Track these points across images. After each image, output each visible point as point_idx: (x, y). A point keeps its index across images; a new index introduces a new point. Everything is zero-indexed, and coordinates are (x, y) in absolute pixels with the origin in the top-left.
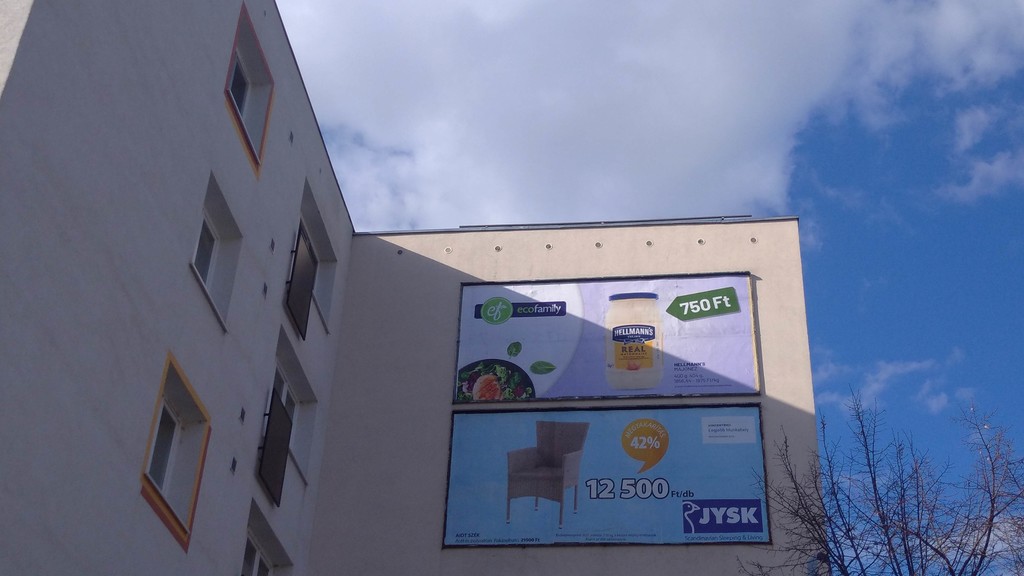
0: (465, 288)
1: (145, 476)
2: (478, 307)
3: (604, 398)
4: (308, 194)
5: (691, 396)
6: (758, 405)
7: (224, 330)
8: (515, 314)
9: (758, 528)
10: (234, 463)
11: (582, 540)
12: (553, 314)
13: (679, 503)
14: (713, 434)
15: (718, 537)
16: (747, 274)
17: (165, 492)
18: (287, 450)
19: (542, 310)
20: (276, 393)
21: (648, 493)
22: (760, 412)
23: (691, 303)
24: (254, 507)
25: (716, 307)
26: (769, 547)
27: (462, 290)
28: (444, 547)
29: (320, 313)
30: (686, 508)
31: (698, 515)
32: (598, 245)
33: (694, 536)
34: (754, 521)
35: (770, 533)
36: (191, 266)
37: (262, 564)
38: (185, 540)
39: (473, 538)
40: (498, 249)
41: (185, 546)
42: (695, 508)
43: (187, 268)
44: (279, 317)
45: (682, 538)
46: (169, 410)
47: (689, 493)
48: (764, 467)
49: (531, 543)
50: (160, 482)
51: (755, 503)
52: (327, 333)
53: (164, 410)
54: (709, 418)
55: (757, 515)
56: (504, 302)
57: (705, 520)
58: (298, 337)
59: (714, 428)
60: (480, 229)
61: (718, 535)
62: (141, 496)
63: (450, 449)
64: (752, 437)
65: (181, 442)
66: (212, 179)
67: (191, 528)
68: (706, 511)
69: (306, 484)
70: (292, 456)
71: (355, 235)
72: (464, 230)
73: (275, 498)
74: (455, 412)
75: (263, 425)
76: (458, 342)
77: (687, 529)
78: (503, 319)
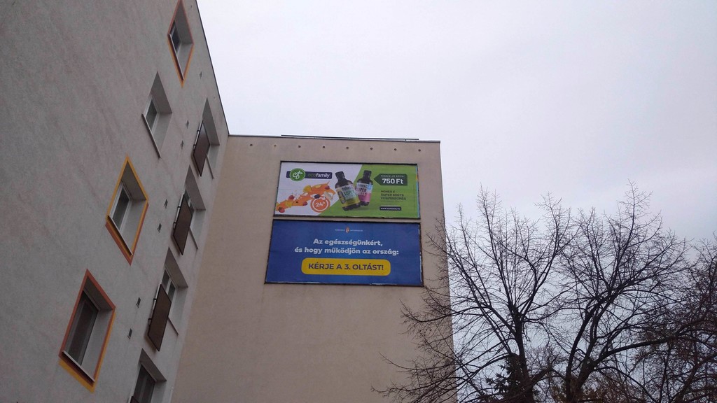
0: (283, 163)
1: (110, 219)
2: (288, 173)
3: (347, 217)
4: (207, 107)
5: (388, 218)
6: (419, 224)
7: (159, 156)
8: (307, 177)
10: (160, 226)
17: (121, 231)
19: (320, 176)
22: (420, 227)
24: (170, 252)
26: (422, 288)
27: (281, 164)
28: (266, 283)
29: (209, 167)
32: (347, 148)
35: (423, 281)
36: (144, 118)
37: (172, 285)
38: (130, 258)
40: (300, 147)
41: (130, 262)
43: (141, 117)
44: (188, 162)
46: (125, 191)
50: (119, 224)
52: (213, 177)
53: (123, 191)
56: (302, 171)
58: (198, 174)
60: (291, 137)
62: (106, 228)
63: (271, 237)
65: (132, 210)
67: (134, 253)
69: (197, 248)
70: (191, 232)
71: (229, 136)
72: (283, 137)
73: (181, 250)
74: (274, 220)
75: (177, 212)
76: (278, 188)
78: (300, 179)
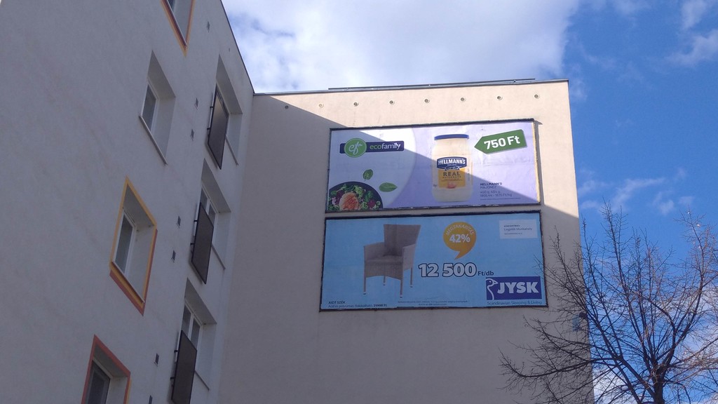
0: (333, 132)
1: (112, 263)
2: (342, 146)
3: (431, 208)
4: (221, 66)
5: (492, 206)
6: (538, 212)
7: (165, 163)
8: (368, 150)
9: (538, 296)
10: (174, 254)
11: (417, 305)
12: (395, 150)
13: (484, 279)
14: (506, 232)
15: (510, 302)
16: (531, 120)
17: (126, 274)
18: (211, 245)
19: (387, 147)
20: (202, 206)
21: (462, 273)
22: (540, 216)
23: (492, 141)
24: (189, 285)
25: (510, 144)
26: (546, 309)
27: (330, 134)
28: (321, 310)
29: (231, 151)
30: (488, 283)
31: (497, 287)
32: (426, 101)
33: (494, 302)
34: (536, 291)
35: (547, 299)
36: (140, 118)
37: (195, 323)
38: (142, 307)
39: (341, 305)
40: (356, 104)
41: (142, 311)
42: (495, 283)
43: (137, 119)
44: (203, 154)
45: (486, 303)
46: (128, 218)
47: (490, 273)
48: (543, 254)
49: (381, 307)
50: (123, 269)
51: (537, 279)
52: (237, 164)
53: (125, 218)
54: (504, 221)
55: (538, 287)
56: (361, 142)
57: (501, 291)
58: (217, 168)
59: (507, 228)
60: (343, 90)
61: (510, 301)
62: (110, 278)
63: (324, 244)
64: (534, 234)
65: (136, 240)
66: (153, 56)
67: (145, 300)
68: (502, 285)
69: (224, 268)
70: (214, 249)
71: (255, 95)
72: (331, 91)
73: (203, 278)
74: (327, 219)
75: (193, 228)
76: (329, 170)
77: (489, 297)
78: (360, 154)
